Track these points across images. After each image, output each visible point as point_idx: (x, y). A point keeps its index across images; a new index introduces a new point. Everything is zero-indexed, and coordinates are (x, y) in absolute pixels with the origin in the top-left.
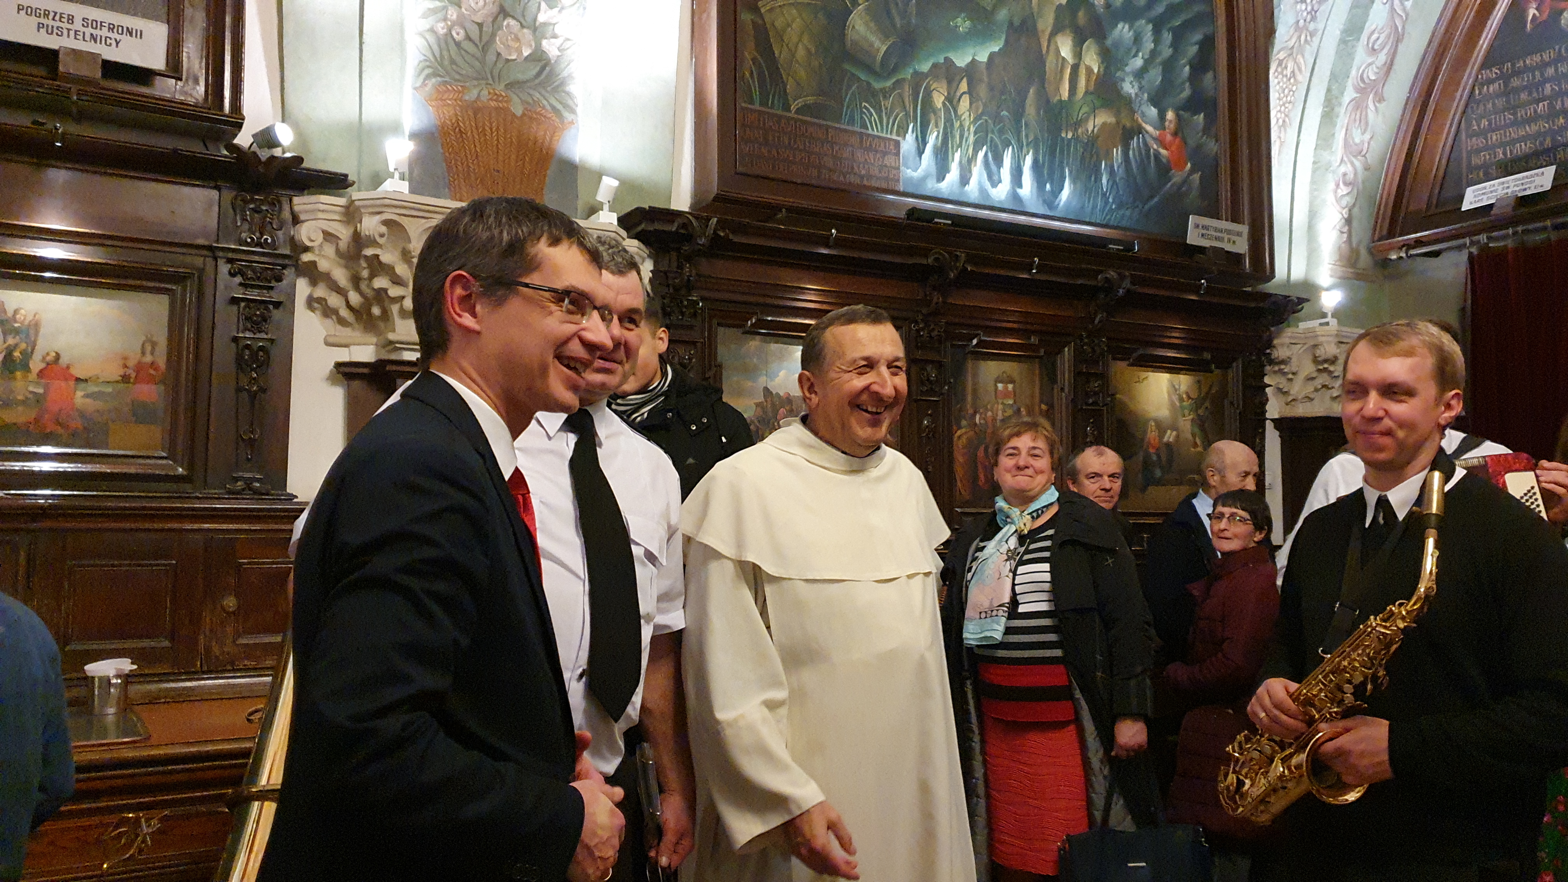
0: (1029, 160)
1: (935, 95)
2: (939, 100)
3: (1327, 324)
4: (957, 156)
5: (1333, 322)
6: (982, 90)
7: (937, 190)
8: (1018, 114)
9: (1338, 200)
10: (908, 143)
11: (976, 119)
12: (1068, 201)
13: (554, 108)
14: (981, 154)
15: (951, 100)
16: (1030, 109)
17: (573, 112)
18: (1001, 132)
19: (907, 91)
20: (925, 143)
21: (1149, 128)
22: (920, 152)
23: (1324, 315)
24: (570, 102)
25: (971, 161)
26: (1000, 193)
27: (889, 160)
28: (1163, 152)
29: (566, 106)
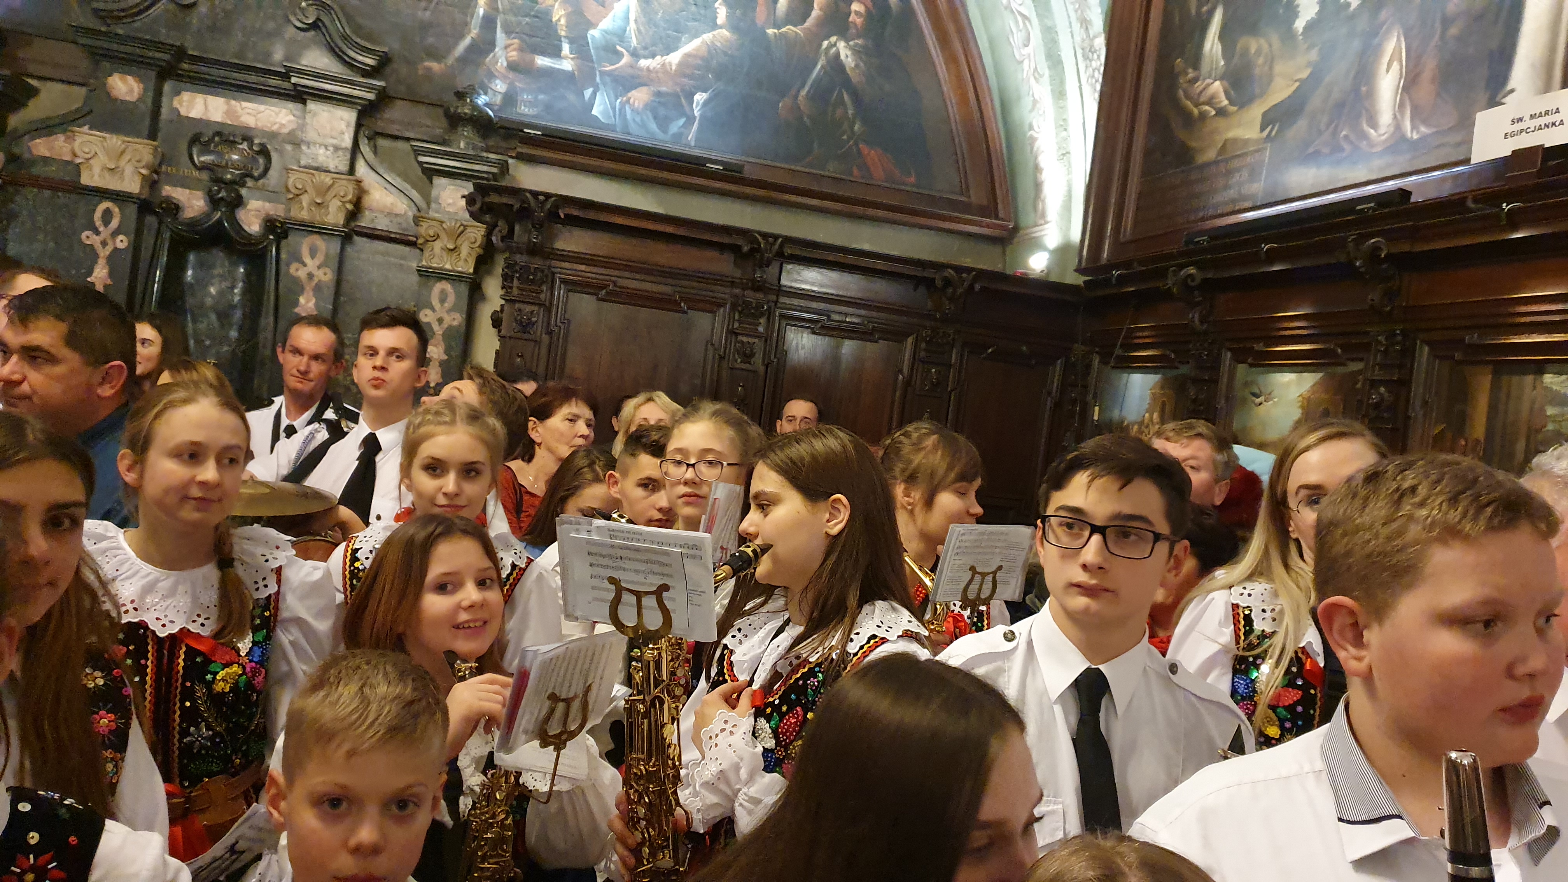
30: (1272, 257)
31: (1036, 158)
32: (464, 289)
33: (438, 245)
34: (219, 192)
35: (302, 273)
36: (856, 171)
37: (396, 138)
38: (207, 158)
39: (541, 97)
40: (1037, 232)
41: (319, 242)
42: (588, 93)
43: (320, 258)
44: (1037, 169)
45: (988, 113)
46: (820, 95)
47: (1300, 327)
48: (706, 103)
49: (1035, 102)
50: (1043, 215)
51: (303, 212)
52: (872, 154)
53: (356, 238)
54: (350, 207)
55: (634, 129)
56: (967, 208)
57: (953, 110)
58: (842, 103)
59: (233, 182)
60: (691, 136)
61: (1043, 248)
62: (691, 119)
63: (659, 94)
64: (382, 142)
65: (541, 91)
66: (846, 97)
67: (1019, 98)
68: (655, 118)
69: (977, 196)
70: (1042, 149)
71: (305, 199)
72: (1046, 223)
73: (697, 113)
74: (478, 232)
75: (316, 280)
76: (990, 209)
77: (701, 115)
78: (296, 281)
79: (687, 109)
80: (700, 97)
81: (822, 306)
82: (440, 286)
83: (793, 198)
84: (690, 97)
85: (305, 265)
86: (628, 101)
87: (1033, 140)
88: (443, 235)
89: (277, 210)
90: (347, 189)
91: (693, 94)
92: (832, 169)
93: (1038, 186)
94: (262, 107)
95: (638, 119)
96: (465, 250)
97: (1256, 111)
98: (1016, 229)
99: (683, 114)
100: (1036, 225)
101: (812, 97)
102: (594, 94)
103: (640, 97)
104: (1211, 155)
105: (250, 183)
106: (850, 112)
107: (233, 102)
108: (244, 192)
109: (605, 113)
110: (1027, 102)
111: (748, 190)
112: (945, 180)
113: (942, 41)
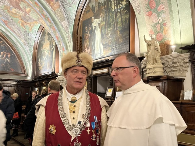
30: (42, 78)
36: (10, 71)
45: (23, 65)
46: (6, 64)
47: (44, 83)
49: (28, 64)
50: (29, 74)
52: (12, 69)
56: (22, 74)
57: (20, 65)
61: (29, 77)
76: (25, 74)
92: (7, 71)
97: (42, 67)
98: (27, 75)
104: (40, 70)
106: (9, 65)
112: (20, 71)
113: (18, 58)
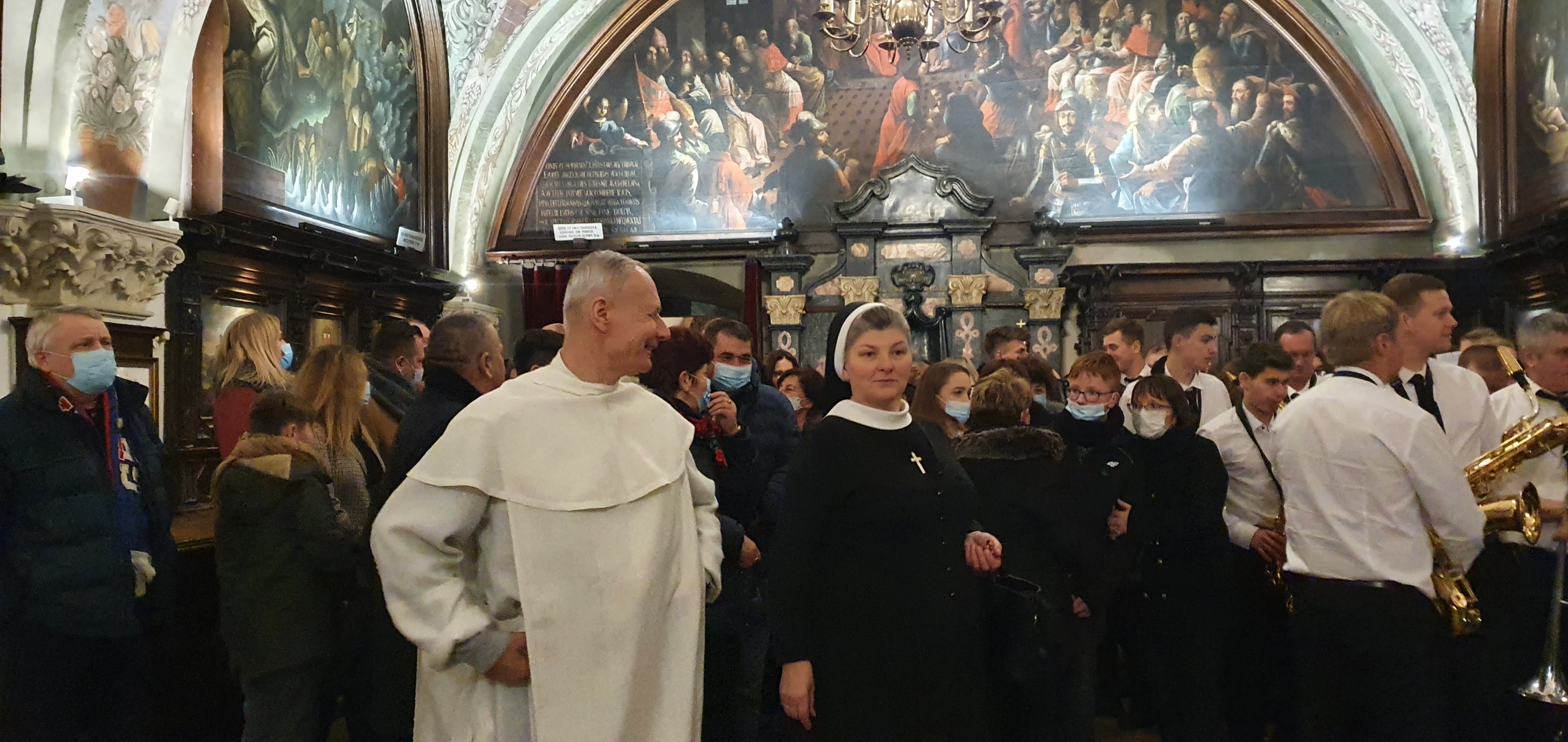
0: (340, 188)
1: (300, 143)
2: (302, 147)
3: (468, 300)
4: (310, 184)
5: (471, 299)
6: (321, 143)
7: (301, 207)
8: (336, 159)
9: (472, 224)
10: (288, 175)
11: (318, 161)
12: (356, 217)
13: (137, 146)
14: (320, 184)
15: (307, 147)
16: (341, 156)
17: (147, 150)
18: (328, 170)
19: (288, 140)
20: (296, 175)
21: (390, 171)
22: (294, 182)
23: (466, 295)
24: (146, 144)
25: (316, 188)
26: (328, 211)
27: (280, 185)
28: (396, 187)
29: (144, 146)
31: (1441, 172)
32: (1056, 328)
33: (1037, 306)
34: (910, 297)
35: (962, 335)
36: (1304, 206)
37: (1001, 246)
38: (901, 280)
39: (1085, 203)
40: (1452, 222)
41: (969, 315)
42: (1114, 194)
43: (971, 325)
44: (1443, 179)
45: (1397, 147)
46: (1270, 161)
48: (1191, 184)
49: (1432, 134)
50: (1453, 210)
51: (957, 301)
52: (1314, 192)
53: (988, 310)
54: (984, 292)
55: (1146, 210)
56: (1395, 215)
57: (1372, 150)
58: (1287, 162)
59: (916, 290)
60: (1185, 206)
61: (1457, 233)
62: (1183, 196)
63: (1159, 185)
64: (993, 251)
65: (1084, 199)
66: (1289, 159)
67: (1421, 133)
68: (1159, 200)
69: (1401, 204)
70: (1444, 165)
71: (959, 293)
72: (1457, 215)
73: (1187, 191)
74: (1060, 293)
75: (970, 338)
76: (1413, 213)
77: (1190, 192)
78: (960, 340)
79: (1179, 190)
80: (1187, 181)
81: (1295, 300)
82: (1041, 330)
83: (1263, 232)
84: (1180, 182)
85: (963, 330)
86: (1140, 193)
87: (1436, 160)
88: (1040, 299)
89: (943, 302)
90: (980, 281)
91: (1182, 180)
92: (1286, 207)
93: (1446, 191)
94: (926, 245)
95: (1148, 203)
96: (1054, 305)
98: (1436, 222)
99: (1178, 194)
100: (1450, 218)
101: (1266, 163)
102: (1118, 194)
103: (1147, 189)
104: (1559, 158)
105: (926, 288)
106: (1294, 167)
107: (911, 245)
108: (924, 294)
109: (1126, 203)
110: (1428, 135)
111: (1229, 233)
112: (1374, 199)
113: (1356, 106)
